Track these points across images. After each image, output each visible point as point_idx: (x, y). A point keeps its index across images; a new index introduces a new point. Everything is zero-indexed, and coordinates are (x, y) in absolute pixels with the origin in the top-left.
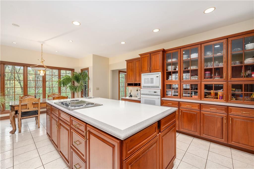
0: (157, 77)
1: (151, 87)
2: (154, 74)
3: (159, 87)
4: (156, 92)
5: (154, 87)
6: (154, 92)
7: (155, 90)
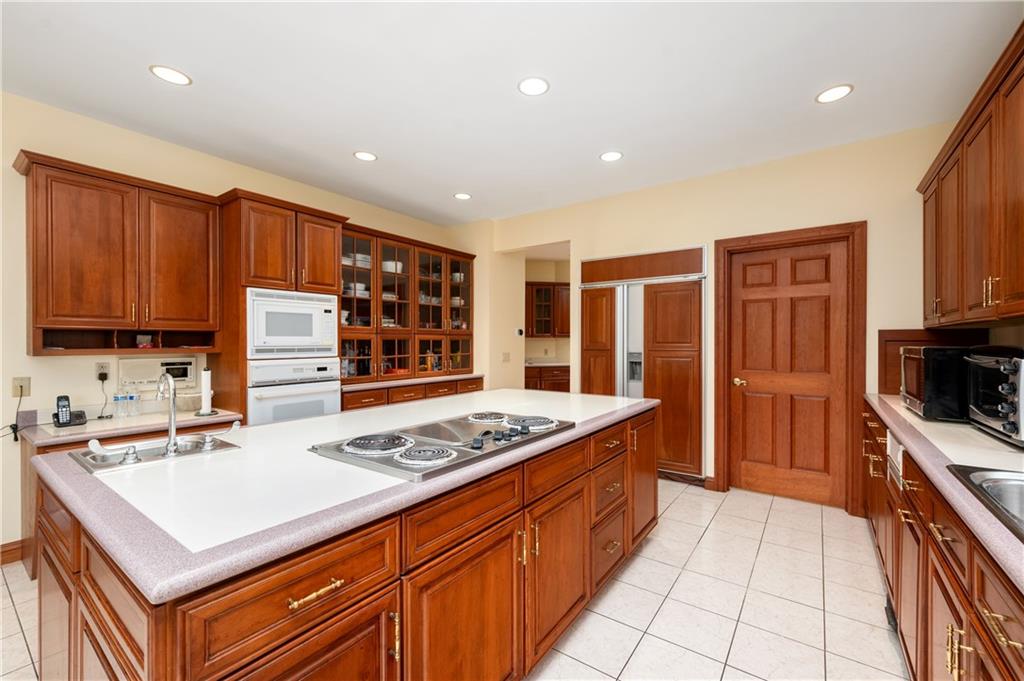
0: (326, 311)
1: (300, 350)
2: (311, 299)
3: (329, 350)
4: (325, 369)
5: (312, 350)
6: (319, 369)
7: (322, 363)
